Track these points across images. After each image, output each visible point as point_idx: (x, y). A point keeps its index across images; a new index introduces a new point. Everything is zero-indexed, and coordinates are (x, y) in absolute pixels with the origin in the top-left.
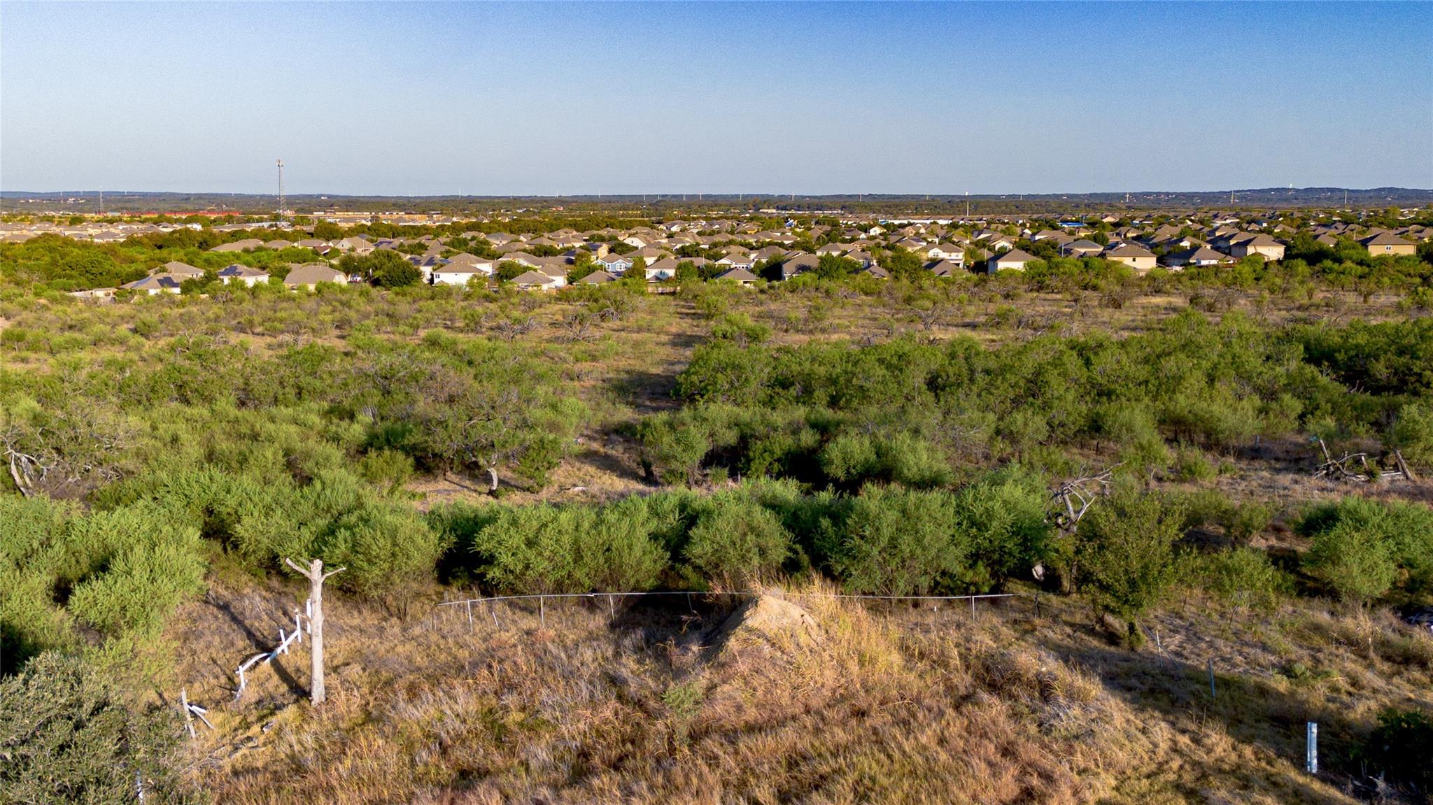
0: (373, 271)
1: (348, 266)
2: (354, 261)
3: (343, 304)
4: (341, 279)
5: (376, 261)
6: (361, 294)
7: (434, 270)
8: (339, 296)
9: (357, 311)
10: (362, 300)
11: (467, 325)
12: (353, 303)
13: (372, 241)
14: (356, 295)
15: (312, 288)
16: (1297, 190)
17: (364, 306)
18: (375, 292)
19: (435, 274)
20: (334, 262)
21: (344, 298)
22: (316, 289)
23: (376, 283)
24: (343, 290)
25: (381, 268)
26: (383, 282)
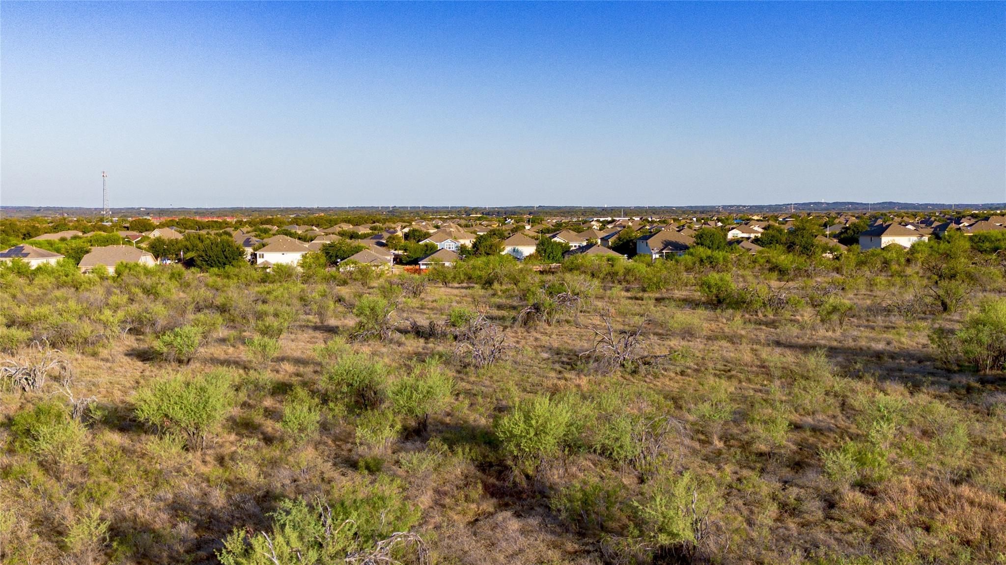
0: (185, 253)
1: (158, 250)
2: (164, 244)
3: (147, 291)
4: (148, 261)
5: (188, 243)
6: (172, 276)
7: (255, 250)
8: (143, 278)
9: (166, 302)
10: (173, 285)
11: (361, 325)
12: (161, 289)
13: (181, 232)
14: (165, 278)
15: (111, 271)
16: (828, 204)
17: (177, 294)
18: (190, 274)
19: (258, 253)
20: (143, 245)
21: (148, 282)
22: (116, 272)
23: (189, 264)
24: (148, 272)
25: (193, 250)
26: (199, 262)
